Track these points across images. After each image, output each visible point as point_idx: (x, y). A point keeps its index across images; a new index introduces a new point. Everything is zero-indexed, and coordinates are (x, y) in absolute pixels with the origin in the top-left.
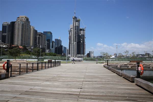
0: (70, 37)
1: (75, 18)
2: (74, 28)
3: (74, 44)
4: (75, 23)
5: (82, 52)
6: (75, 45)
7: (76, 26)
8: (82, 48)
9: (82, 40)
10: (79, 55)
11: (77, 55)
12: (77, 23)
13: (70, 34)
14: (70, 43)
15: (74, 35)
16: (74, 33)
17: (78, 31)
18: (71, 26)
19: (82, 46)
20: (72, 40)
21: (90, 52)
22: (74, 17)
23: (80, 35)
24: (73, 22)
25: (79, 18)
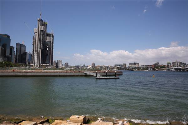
0: (34, 43)
1: (41, 21)
2: (38, 33)
3: (39, 51)
4: (40, 27)
5: (47, 61)
6: (40, 53)
7: (41, 30)
8: (48, 57)
9: (48, 48)
10: (44, 65)
11: (42, 64)
12: (42, 27)
13: (34, 39)
14: (33, 50)
15: (38, 40)
16: (38, 39)
17: (43, 37)
18: (36, 30)
19: (48, 54)
20: (36, 47)
21: (58, 61)
22: (40, 19)
23: (46, 41)
24: (38, 25)
25: (46, 21)
